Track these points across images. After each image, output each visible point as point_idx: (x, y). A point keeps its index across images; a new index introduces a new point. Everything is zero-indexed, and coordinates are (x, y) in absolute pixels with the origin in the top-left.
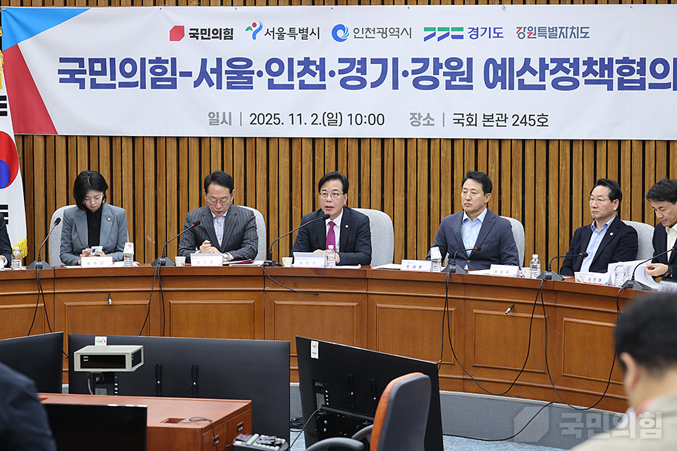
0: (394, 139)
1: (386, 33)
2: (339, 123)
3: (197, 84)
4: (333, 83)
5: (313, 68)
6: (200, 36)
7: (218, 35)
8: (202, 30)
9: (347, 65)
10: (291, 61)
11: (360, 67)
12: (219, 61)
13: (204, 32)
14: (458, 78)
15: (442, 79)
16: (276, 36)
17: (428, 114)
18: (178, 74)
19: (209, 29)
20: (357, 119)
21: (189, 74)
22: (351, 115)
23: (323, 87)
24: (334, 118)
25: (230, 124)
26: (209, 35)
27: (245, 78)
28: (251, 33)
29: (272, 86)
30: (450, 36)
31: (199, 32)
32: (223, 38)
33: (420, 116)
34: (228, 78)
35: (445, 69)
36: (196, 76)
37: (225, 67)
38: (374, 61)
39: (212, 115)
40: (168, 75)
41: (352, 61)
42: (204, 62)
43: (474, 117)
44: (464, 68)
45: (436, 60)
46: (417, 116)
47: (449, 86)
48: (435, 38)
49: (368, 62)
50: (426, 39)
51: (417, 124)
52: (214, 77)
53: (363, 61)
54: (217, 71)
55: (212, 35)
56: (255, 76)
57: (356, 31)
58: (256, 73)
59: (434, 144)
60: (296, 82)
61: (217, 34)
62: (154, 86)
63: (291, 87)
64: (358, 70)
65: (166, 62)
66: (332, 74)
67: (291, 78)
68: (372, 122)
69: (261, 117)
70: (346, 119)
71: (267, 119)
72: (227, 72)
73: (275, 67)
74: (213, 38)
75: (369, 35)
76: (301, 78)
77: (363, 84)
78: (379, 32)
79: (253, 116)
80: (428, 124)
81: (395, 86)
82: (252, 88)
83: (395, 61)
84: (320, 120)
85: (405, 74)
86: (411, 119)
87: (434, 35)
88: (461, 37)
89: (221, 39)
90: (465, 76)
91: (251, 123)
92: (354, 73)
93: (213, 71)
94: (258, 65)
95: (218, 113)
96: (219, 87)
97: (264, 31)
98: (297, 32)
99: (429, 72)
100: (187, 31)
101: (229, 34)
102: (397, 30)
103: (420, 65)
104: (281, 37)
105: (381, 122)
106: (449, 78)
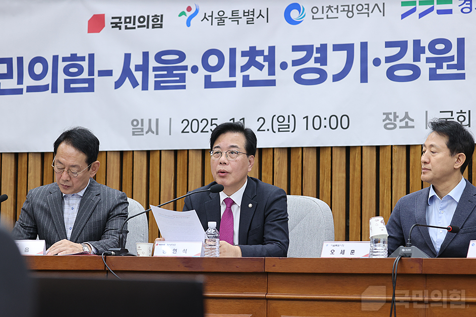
0: (362, 147)
1: (352, 12)
2: (292, 128)
3: (118, 84)
4: (285, 77)
5: (260, 59)
6: (123, 26)
7: (145, 23)
8: (126, 18)
9: (302, 54)
10: (233, 51)
11: (319, 55)
12: (146, 55)
13: (128, 20)
14: (445, 65)
15: (425, 67)
16: (215, 21)
17: (407, 113)
18: (96, 73)
19: (135, 17)
20: (314, 122)
21: (109, 73)
22: (307, 117)
23: (272, 83)
24: (286, 122)
25: (157, 134)
26: (134, 24)
27: (176, 75)
28: (184, 19)
29: (209, 84)
30: (435, 11)
31: (123, 20)
32: (150, 26)
33: (396, 117)
34: (156, 76)
35: (428, 54)
36: (117, 75)
37: (152, 63)
38: (337, 48)
39: (135, 123)
40: (85, 75)
41: (309, 49)
42: (128, 57)
43: (467, 115)
44: (454, 52)
45: (417, 43)
46: (391, 117)
47: (433, 76)
48: (416, 14)
49: (330, 49)
50: (404, 16)
51: (392, 126)
52: (138, 76)
53: (323, 49)
54: (143, 68)
55: (137, 23)
56: (188, 73)
57: (315, 10)
58: (189, 68)
59: (415, 153)
60: (239, 78)
61: (143, 22)
62: (68, 89)
63: (232, 84)
64: (317, 60)
65: (83, 59)
66: (284, 66)
67: (232, 73)
68: (334, 126)
69: (195, 122)
70: (301, 123)
71: (202, 126)
72: (155, 69)
73: (213, 61)
74: (139, 27)
75: (330, 14)
76: (245, 73)
77: (323, 76)
78: (344, 10)
79: (186, 122)
80: (407, 126)
81: (364, 78)
82: (184, 87)
83: (364, 46)
84: (268, 125)
85: (377, 62)
86: (384, 121)
87: (414, 10)
88: (449, 12)
89: (148, 28)
90: (455, 62)
91: (183, 132)
92: (311, 64)
93: (138, 68)
94: (193, 59)
95: (142, 120)
96: (145, 87)
97: (200, 16)
98: (241, 14)
99: (408, 58)
100: (108, 21)
101: (157, 22)
102: (366, 7)
103: (396, 51)
104: (221, 21)
105: (345, 126)
106: (433, 65)
